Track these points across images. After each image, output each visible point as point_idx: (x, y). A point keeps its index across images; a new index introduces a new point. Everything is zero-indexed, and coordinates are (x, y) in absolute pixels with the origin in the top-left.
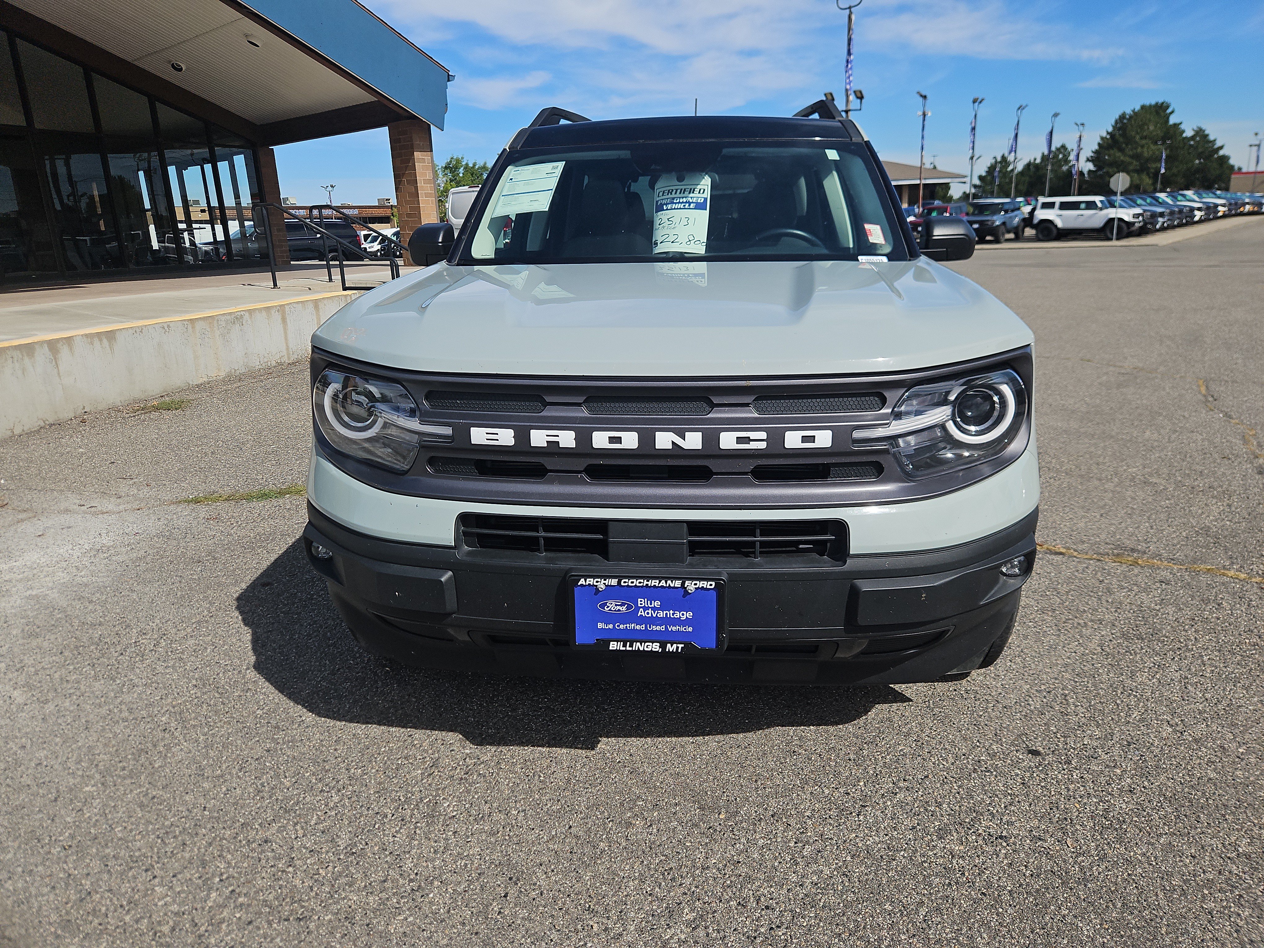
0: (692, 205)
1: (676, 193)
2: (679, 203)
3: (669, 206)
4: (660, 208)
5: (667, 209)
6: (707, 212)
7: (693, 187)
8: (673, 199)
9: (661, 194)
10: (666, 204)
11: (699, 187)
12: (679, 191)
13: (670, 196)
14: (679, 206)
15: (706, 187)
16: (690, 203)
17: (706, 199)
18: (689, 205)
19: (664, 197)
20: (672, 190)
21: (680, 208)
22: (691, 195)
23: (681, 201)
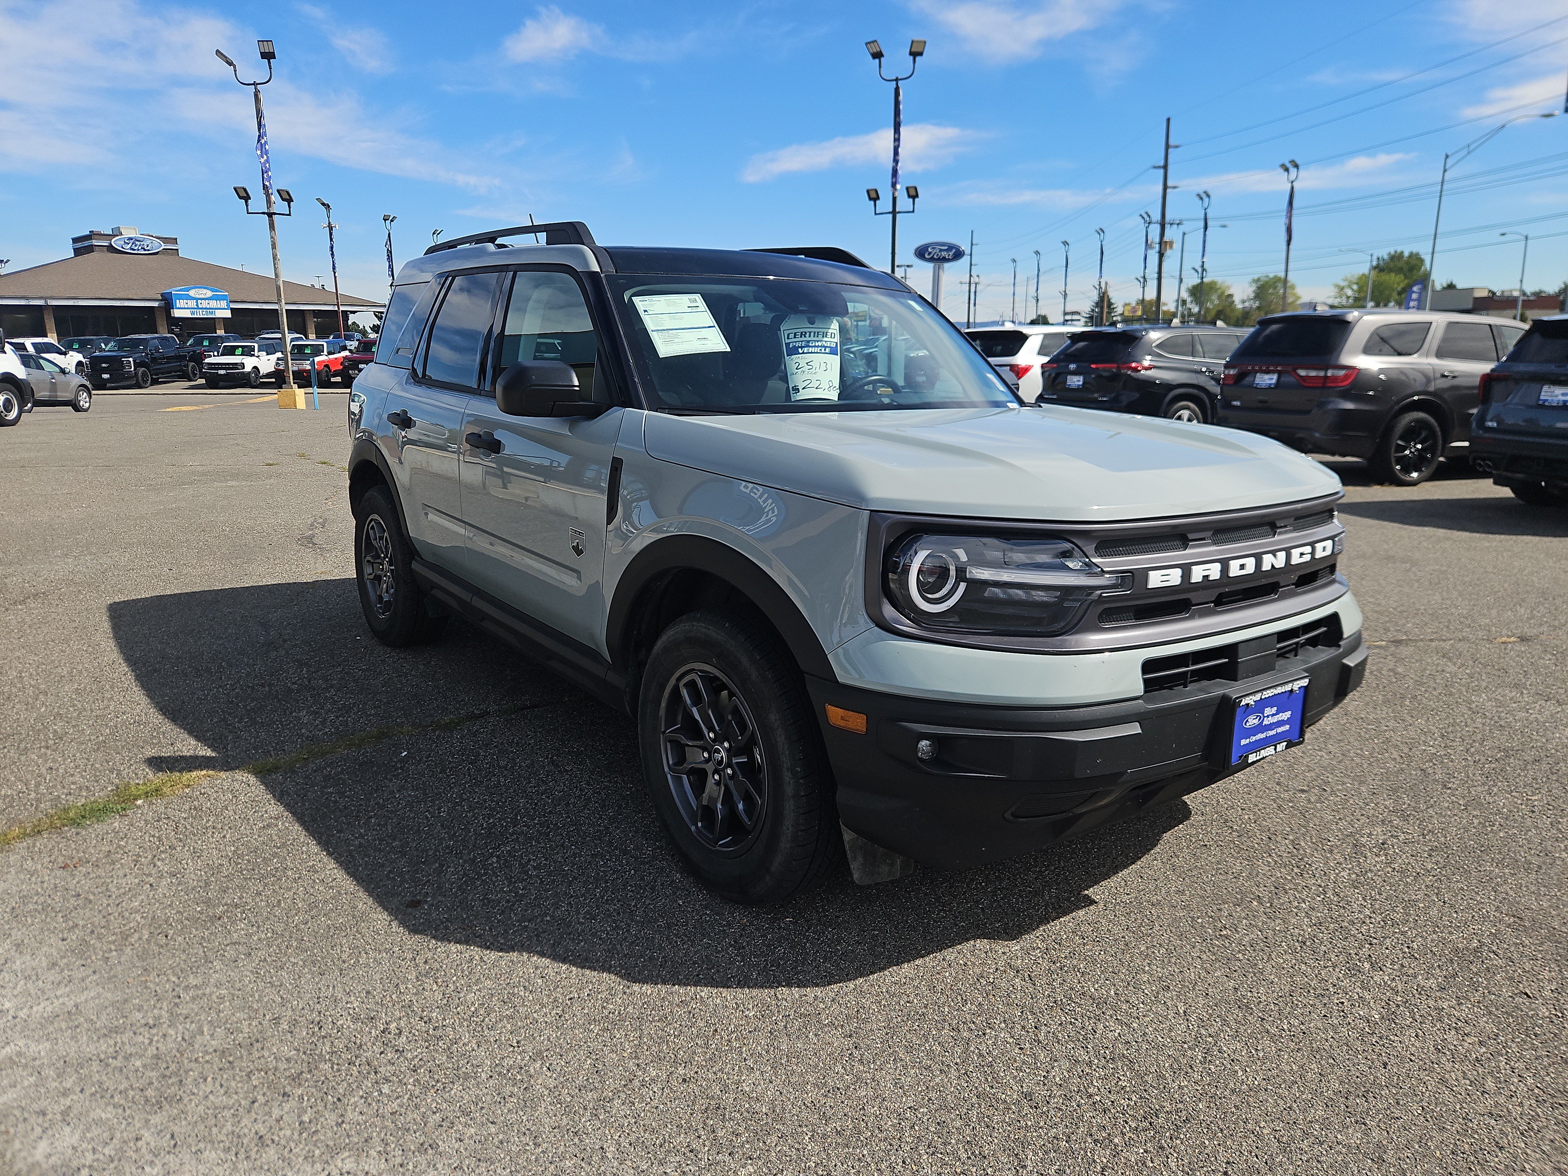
0: (827, 349)
1: (810, 336)
2: (815, 346)
3: (806, 350)
4: (793, 351)
5: (803, 353)
6: (839, 357)
7: (825, 330)
8: (809, 342)
9: (792, 336)
10: (802, 347)
11: (830, 331)
12: (812, 334)
13: (803, 339)
14: (816, 350)
15: (835, 331)
16: (825, 347)
17: (837, 343)
18: (825, 350)
19: (796, 340)
20: (806, 333)
21: (817, 353)
22: (825, 339)
23: (817, 344)
